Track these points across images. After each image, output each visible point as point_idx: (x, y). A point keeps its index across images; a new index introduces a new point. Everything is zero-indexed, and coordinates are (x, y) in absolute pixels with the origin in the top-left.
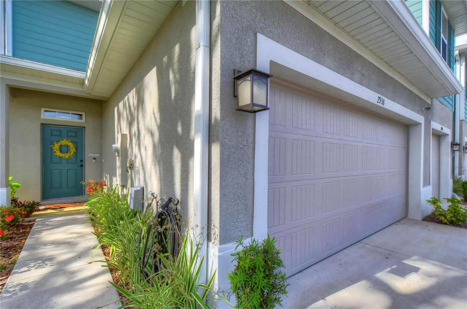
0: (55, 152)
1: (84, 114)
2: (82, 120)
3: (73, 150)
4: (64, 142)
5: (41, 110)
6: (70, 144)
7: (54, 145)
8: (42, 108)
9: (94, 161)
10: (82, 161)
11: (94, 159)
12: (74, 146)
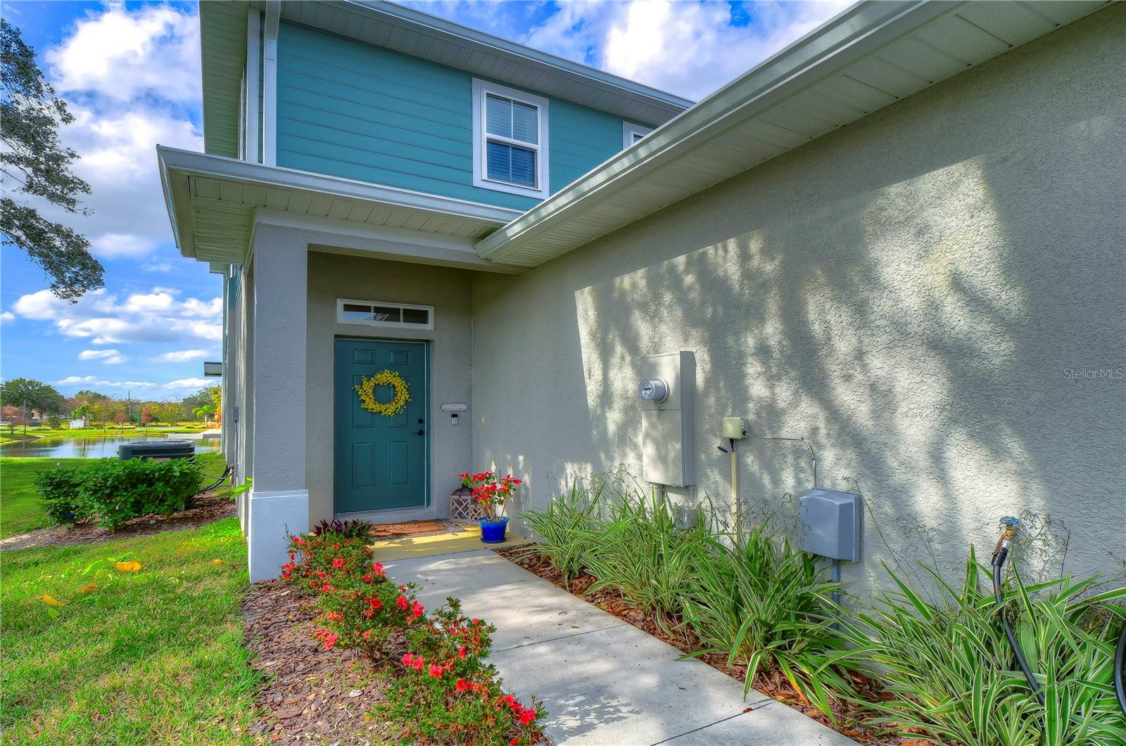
0: (364, 401)
1: (431, 310)
2: (427, 323)
3: (403, 396)
4: (385, 377)
5: (335, 303)
6: (398, 383)
7: (361, 384)
8: (338, 300)
9: (454, 420)
10: (421, 421)
11: (455, 416)
12: (405, 387)
